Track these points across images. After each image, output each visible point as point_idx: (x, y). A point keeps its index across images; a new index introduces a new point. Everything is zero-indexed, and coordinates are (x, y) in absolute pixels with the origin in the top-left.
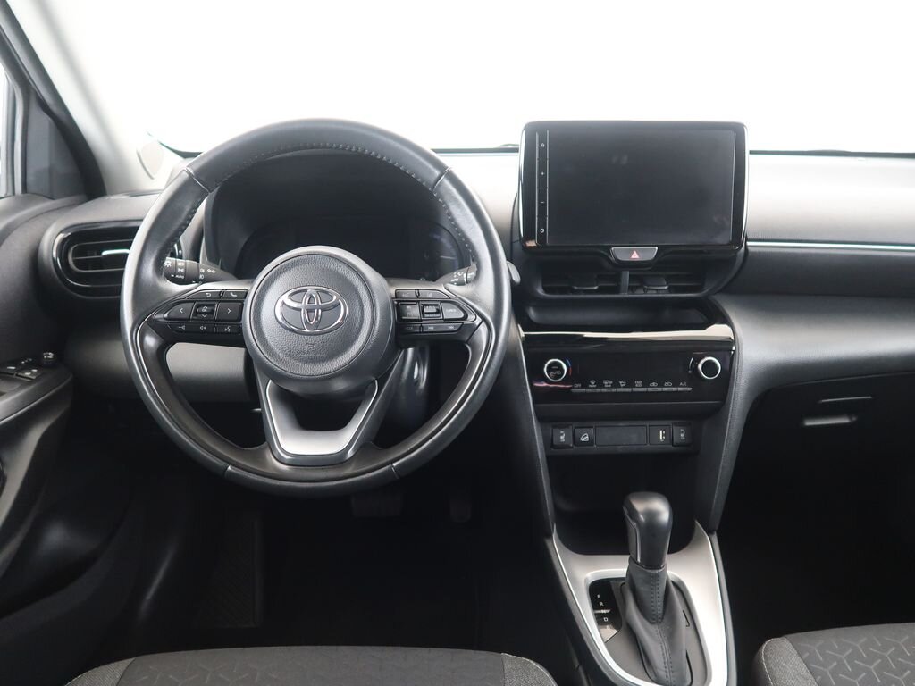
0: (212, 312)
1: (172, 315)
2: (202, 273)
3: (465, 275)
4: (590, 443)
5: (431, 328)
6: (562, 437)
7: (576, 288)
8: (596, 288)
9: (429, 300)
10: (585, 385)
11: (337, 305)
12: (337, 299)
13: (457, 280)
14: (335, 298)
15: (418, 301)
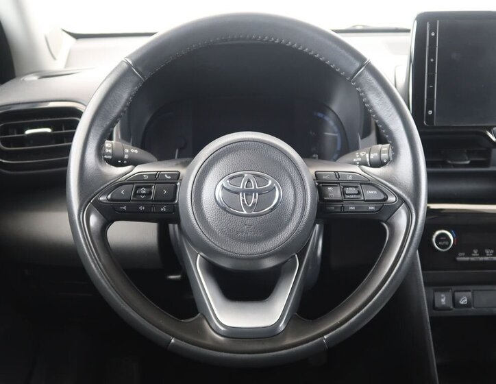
0: (150, 193)
1: (115, 197)
2: (127, 154)
3: (367, 155)
4: (468, 305)
5: (352, 208)
6: (443, 300)
7: (449, 162)
8: (468, 162)
9: (350, 182)
10: (469, 254)
11: (272, 189)
12: (272, 184)
13: (360, 159)
14: (270, 182)
15: (339, 183)
